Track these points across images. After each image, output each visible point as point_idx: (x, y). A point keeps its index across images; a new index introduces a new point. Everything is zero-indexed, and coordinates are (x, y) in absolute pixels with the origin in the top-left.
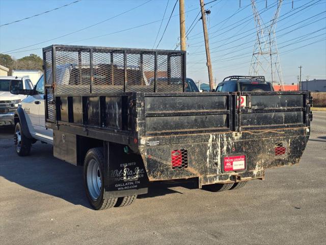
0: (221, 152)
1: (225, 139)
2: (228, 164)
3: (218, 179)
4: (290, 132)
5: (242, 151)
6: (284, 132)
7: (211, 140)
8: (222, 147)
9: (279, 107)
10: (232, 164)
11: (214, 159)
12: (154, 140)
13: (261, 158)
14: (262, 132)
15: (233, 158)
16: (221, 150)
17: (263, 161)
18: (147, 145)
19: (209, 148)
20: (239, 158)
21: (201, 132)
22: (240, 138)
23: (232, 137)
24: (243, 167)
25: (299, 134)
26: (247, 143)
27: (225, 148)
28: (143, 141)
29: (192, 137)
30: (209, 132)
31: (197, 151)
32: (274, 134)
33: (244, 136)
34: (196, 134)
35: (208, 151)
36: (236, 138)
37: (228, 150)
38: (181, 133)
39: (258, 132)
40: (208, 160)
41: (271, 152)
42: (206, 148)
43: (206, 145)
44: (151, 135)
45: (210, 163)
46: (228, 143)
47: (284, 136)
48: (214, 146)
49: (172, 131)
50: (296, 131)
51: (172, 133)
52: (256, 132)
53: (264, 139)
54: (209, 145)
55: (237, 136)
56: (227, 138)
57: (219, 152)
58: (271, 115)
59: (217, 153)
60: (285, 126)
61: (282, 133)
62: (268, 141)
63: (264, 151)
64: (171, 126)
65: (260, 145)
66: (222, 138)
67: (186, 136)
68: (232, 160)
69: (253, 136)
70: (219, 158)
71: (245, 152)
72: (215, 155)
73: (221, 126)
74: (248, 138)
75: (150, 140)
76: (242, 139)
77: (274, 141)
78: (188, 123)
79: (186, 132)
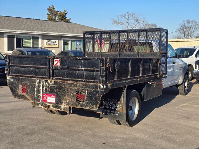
0: (42, 90)
1: (44, 83)
2: (44, 98)
3: (41, 105)
4: (87, 85)
5: (54, 92)
6: (82, 85)
7: (37, 82)
8: (43, 87)
9: (82, 67)
10: (47, 98)
11: (38, 93)
12: (12, 78)
13: (66, 99)
14: (66, 82)
15: (48, 95)
16: (42, 89)
17: (67, 101)
18: (9, 80)
19: (36, 87)
20: (51, 95)
21: (32, 77)
22: (53, 84)
23: (48, 83)
24: (54, 102)
25: (94, 88)
26: (57, 88)
27: (44, 88)
28: (8, 78)
29: (28, 79)
30: (37, 78)
31: (31, 87)
32: (75, 85)
33: (55, 83)
34: (30, 78)
35: (36, 88)
36: (50, 83)
37: (46, 90)
38: (23, 76)
39: (64, 82)
40: (36, 93)
41: (73, 96)
42: (35, 87)
43: (35, 85)
44: (11, 75)
45: (36, 95)
46: (46, 86)
47: (82, 87)
48: (39, 86)
49: (20, 75)
50: (91, 85)
51: (19, 76)
52: (62, 82)
53: (68, 87)
54: (36, 85)
55: (51, 82)
56: (46, 83)
57: (41, 90)
58: (76, 73)
59: (40, 90)
60: (82, 81)
61: (80, 85)
62: (71, 89)
63: (68, 95)
64: (21, 72)
65: (66, 90)
66: (43, 82)
67: (25, 79)
68: (47, 96)
69: (61, 84)
70: (41, 93)
71: (56, 93)
72: (39, 91)
73: (45, 76)
74: (58, 85)
75: (10, 78)
76: (54, 85)
77: (75, 89)
78: (29, 72)
79: (25, 76)
